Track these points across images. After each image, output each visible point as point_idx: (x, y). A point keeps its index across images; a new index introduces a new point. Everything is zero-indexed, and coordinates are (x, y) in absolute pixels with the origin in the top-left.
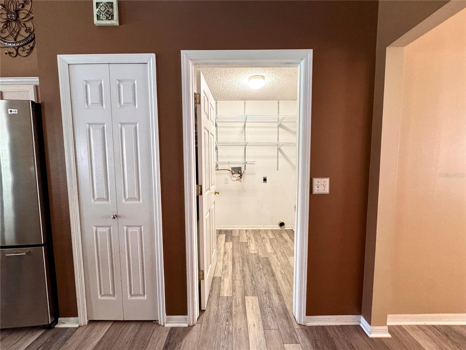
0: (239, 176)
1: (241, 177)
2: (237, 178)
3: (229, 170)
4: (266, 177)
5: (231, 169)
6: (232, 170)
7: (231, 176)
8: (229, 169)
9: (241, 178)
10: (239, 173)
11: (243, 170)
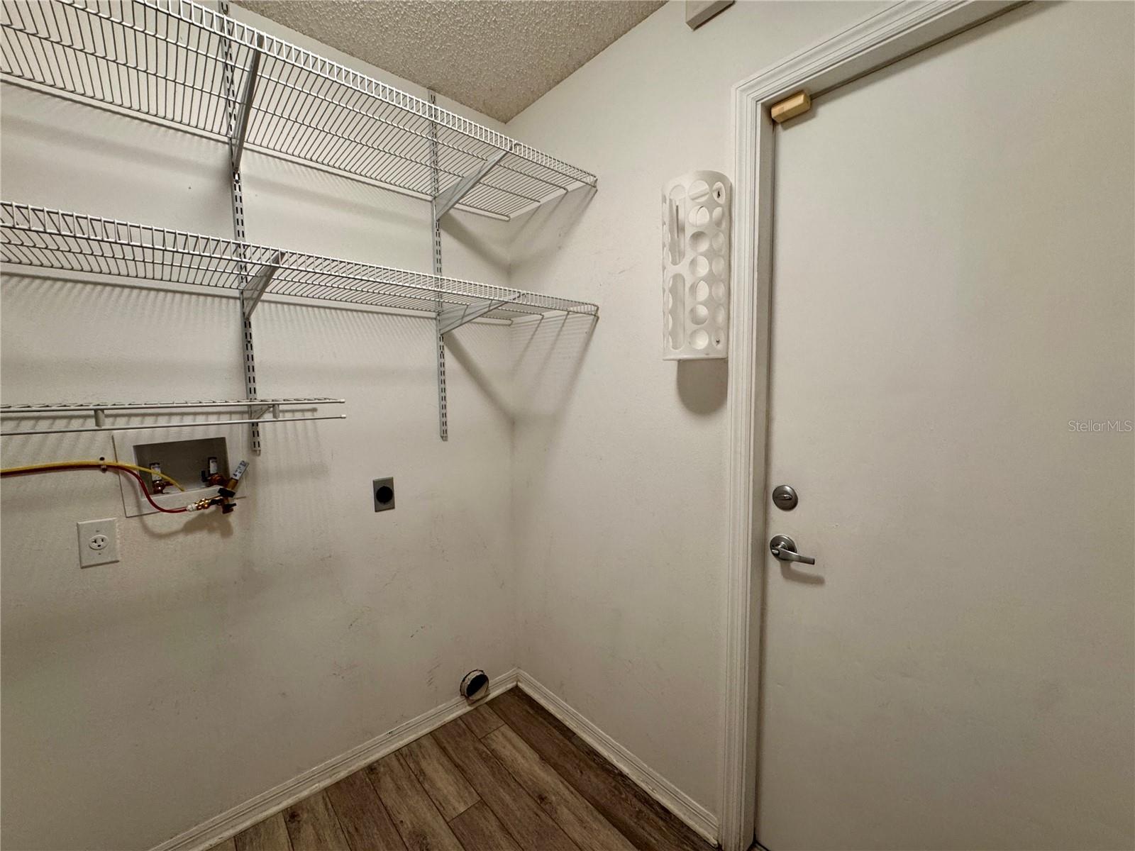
0: (213, 502)
1: (231, 501)
2: (194, 515)
3: (117, 469)
4: (391, 481)
5: (129, 461)
6: (141, 463)
7: (139, 505)
8: (109, 460)
9: (228, 509)
10: (207, 480)
11: (236, 455)
